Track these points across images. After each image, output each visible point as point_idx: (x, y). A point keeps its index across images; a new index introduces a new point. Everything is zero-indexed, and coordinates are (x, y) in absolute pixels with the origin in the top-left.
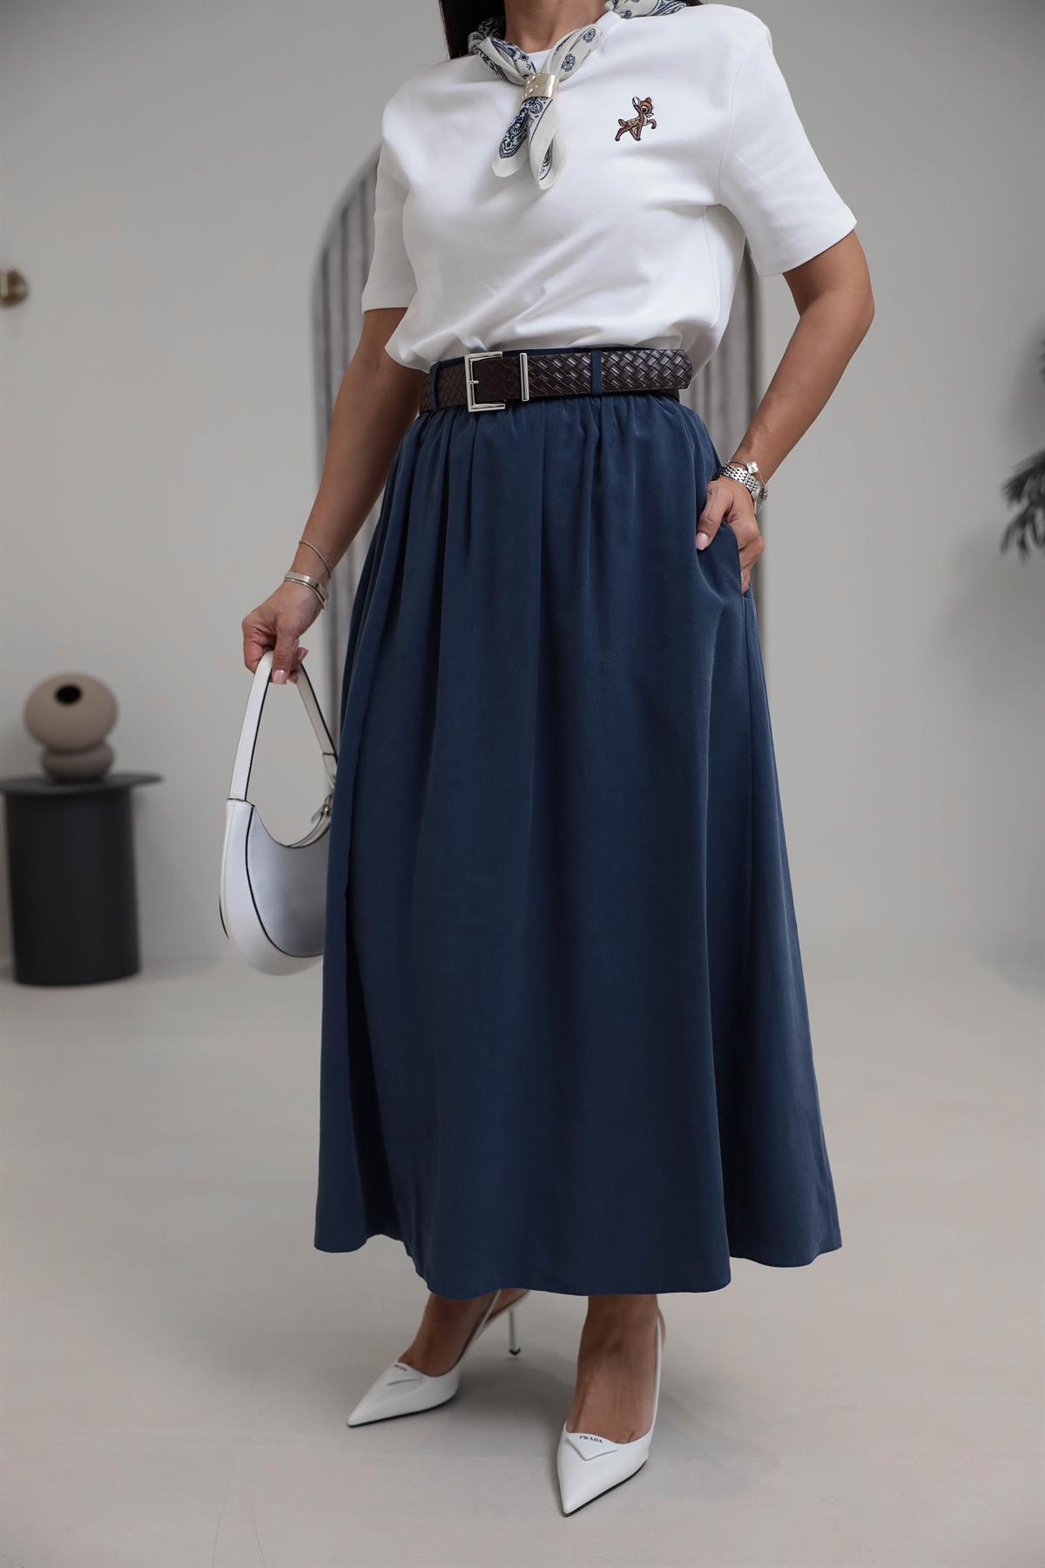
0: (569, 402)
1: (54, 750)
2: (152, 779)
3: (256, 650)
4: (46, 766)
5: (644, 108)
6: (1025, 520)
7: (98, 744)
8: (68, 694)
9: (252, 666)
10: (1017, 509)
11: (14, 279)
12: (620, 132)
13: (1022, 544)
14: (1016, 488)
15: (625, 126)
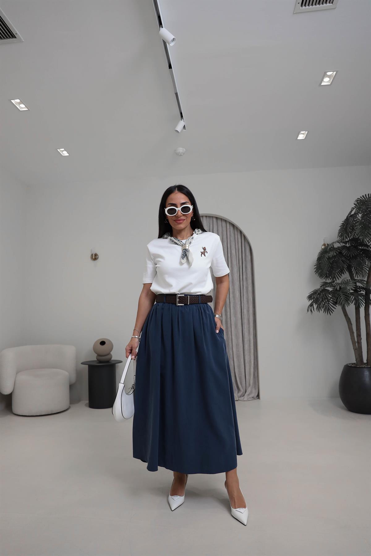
0: (195, 305)
1: (99, 355)
2: (121, 362)
3: (128, 354)
4: (97, 359)
5: (204, 249)
6: (311, 305)
7: (109, 354)
8: (103, 343)
9: (127, 357)
10: (310, 302)
11: (96, 255)
12: (201, 254)
13: (311, 311)
14: (310, 297)
15: (202, 253)
